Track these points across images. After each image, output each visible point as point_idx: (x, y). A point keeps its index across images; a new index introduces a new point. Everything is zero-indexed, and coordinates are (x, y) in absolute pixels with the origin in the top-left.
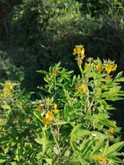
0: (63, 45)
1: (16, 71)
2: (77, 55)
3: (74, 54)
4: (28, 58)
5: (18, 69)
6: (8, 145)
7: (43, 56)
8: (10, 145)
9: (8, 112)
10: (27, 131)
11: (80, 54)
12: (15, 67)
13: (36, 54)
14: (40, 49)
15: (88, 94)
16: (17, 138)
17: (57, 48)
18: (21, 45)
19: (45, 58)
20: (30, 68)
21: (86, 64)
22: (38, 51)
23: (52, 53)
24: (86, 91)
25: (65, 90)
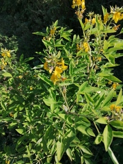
0: (55, 7)
1: (9, 41)
2: (76, 8)
3: (74, 7)
4: (18, 27)
5: (10, 39)
6: (16, 110)
7: (35, 22)
8: (18, 110)
9: (11, 79)
10: (32, 96)
11: (81, 7)
12: (6, 37)
13: (26, 21)
14: (30, 14)
15: (90, 53)
16: (24, 104)
17: (49, 12)
18: (8, 12)
19: (37, 24)
20: (22, 37)
21: (86, 20)
22: (28, 18)
23: (45, 18)
24: (89, 50)
25: (66, 51)
